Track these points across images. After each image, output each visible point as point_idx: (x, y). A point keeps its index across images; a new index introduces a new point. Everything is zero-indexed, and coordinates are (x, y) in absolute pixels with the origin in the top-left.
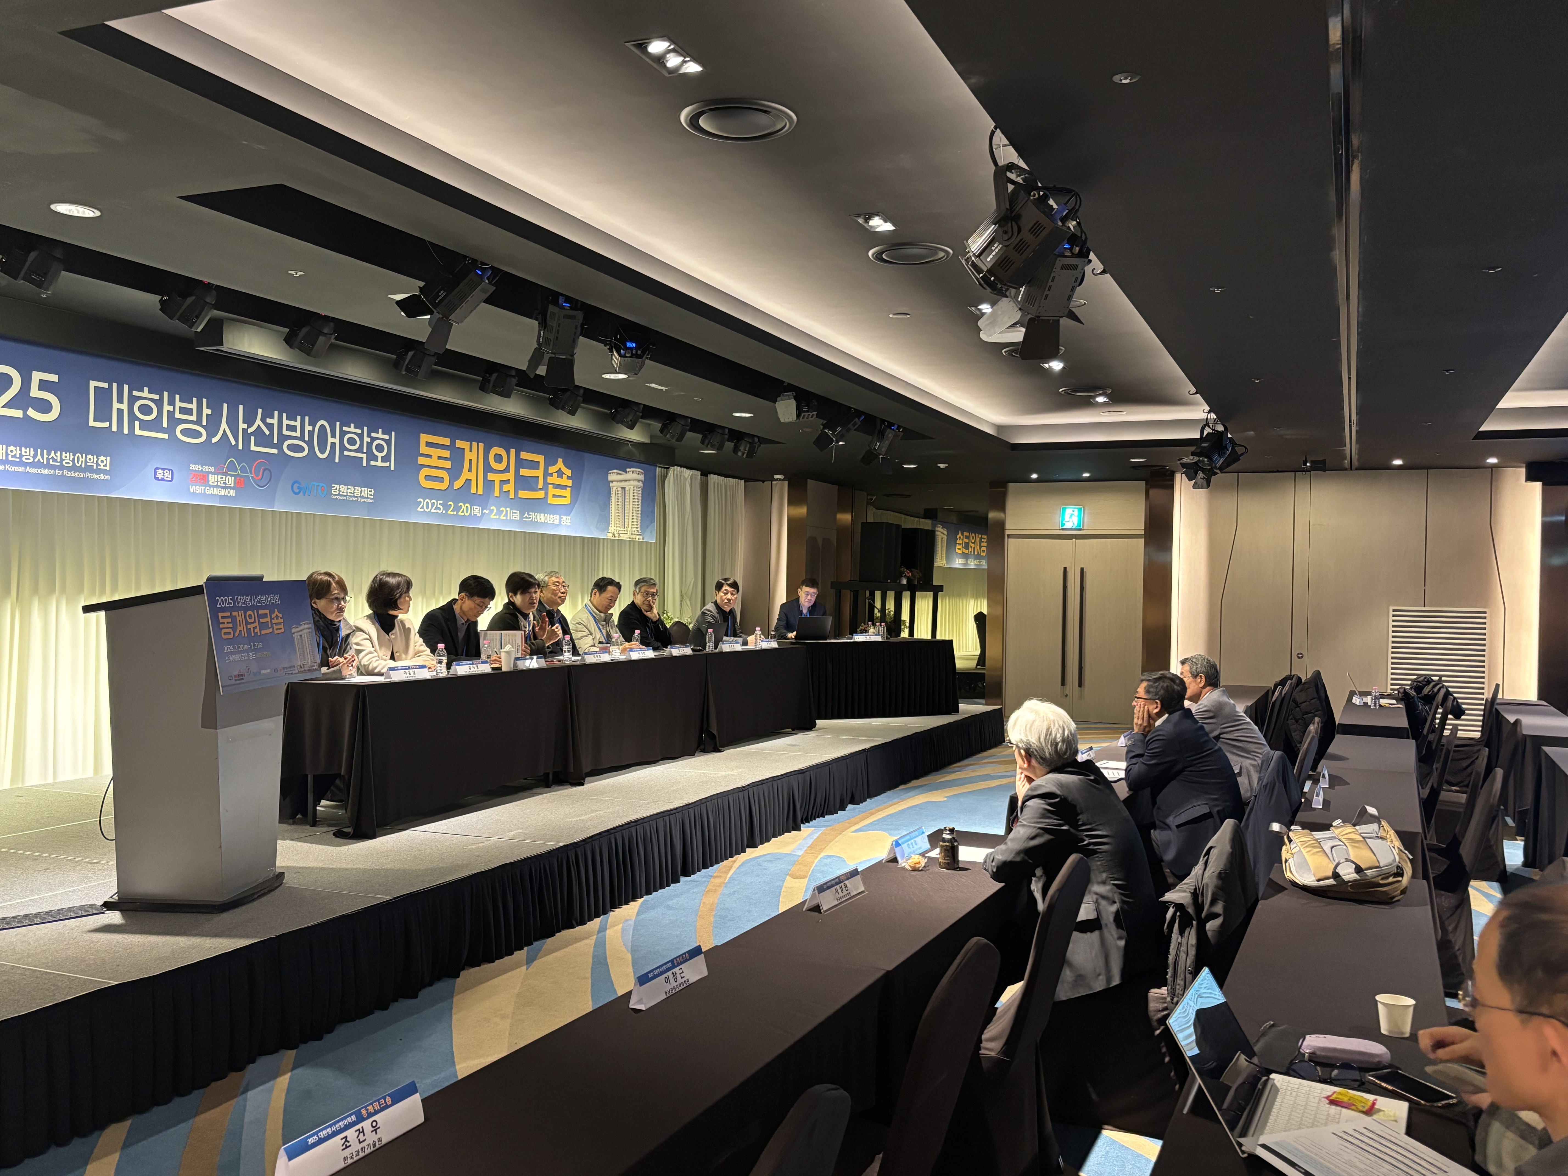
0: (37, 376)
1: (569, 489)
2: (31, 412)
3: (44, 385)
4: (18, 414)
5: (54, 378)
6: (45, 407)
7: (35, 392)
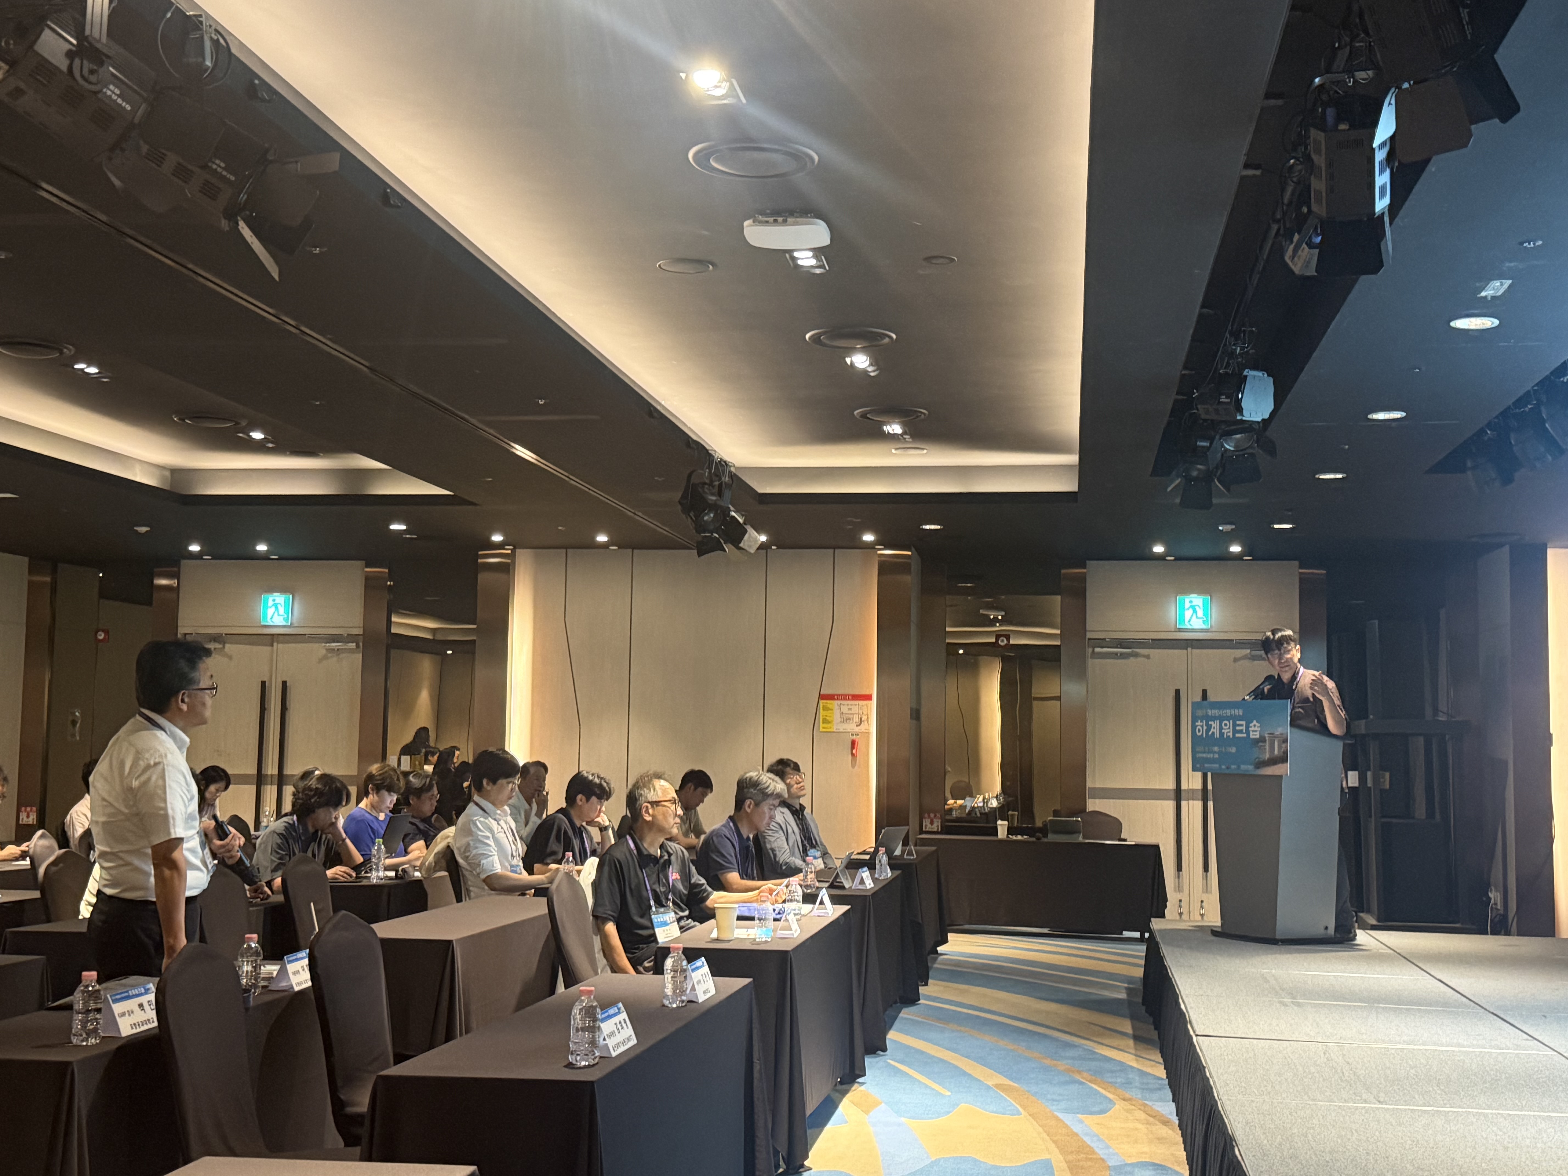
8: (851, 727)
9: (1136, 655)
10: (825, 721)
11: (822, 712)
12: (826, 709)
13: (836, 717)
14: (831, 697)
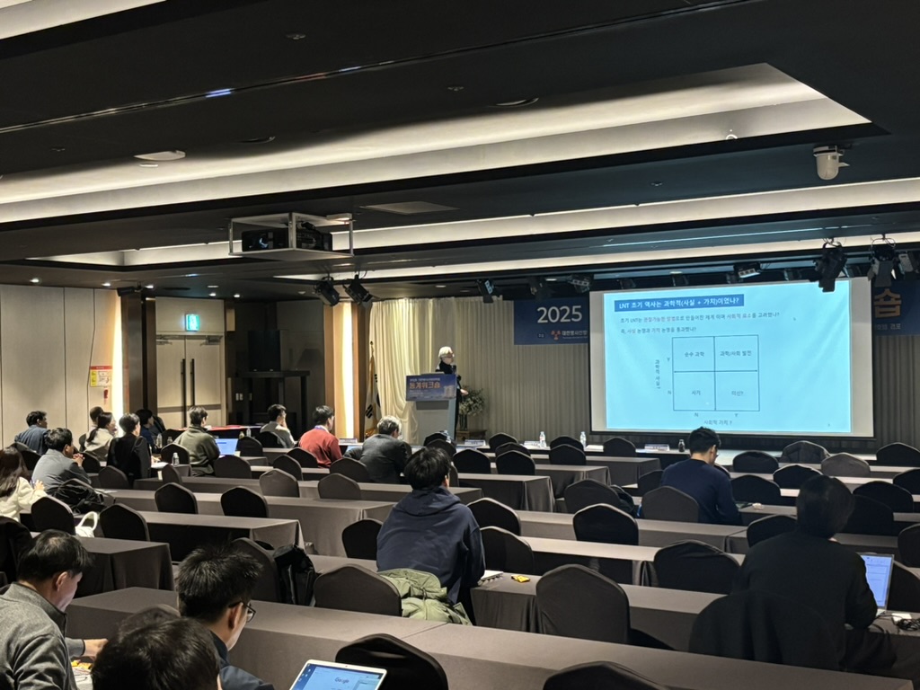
0: (574, 307)
1: (898, 307)
2: (573, 319)
3: (577, 310)
4: (569, 320)
5: (579, 307)
6: (577, 316)
7: (574, 313)
8: (104, 383)
9: (167, 343)
10: (93, 381)
11: (92, 377)
12: (93, 374)
13: (98, 379)
14: (94, 368)
